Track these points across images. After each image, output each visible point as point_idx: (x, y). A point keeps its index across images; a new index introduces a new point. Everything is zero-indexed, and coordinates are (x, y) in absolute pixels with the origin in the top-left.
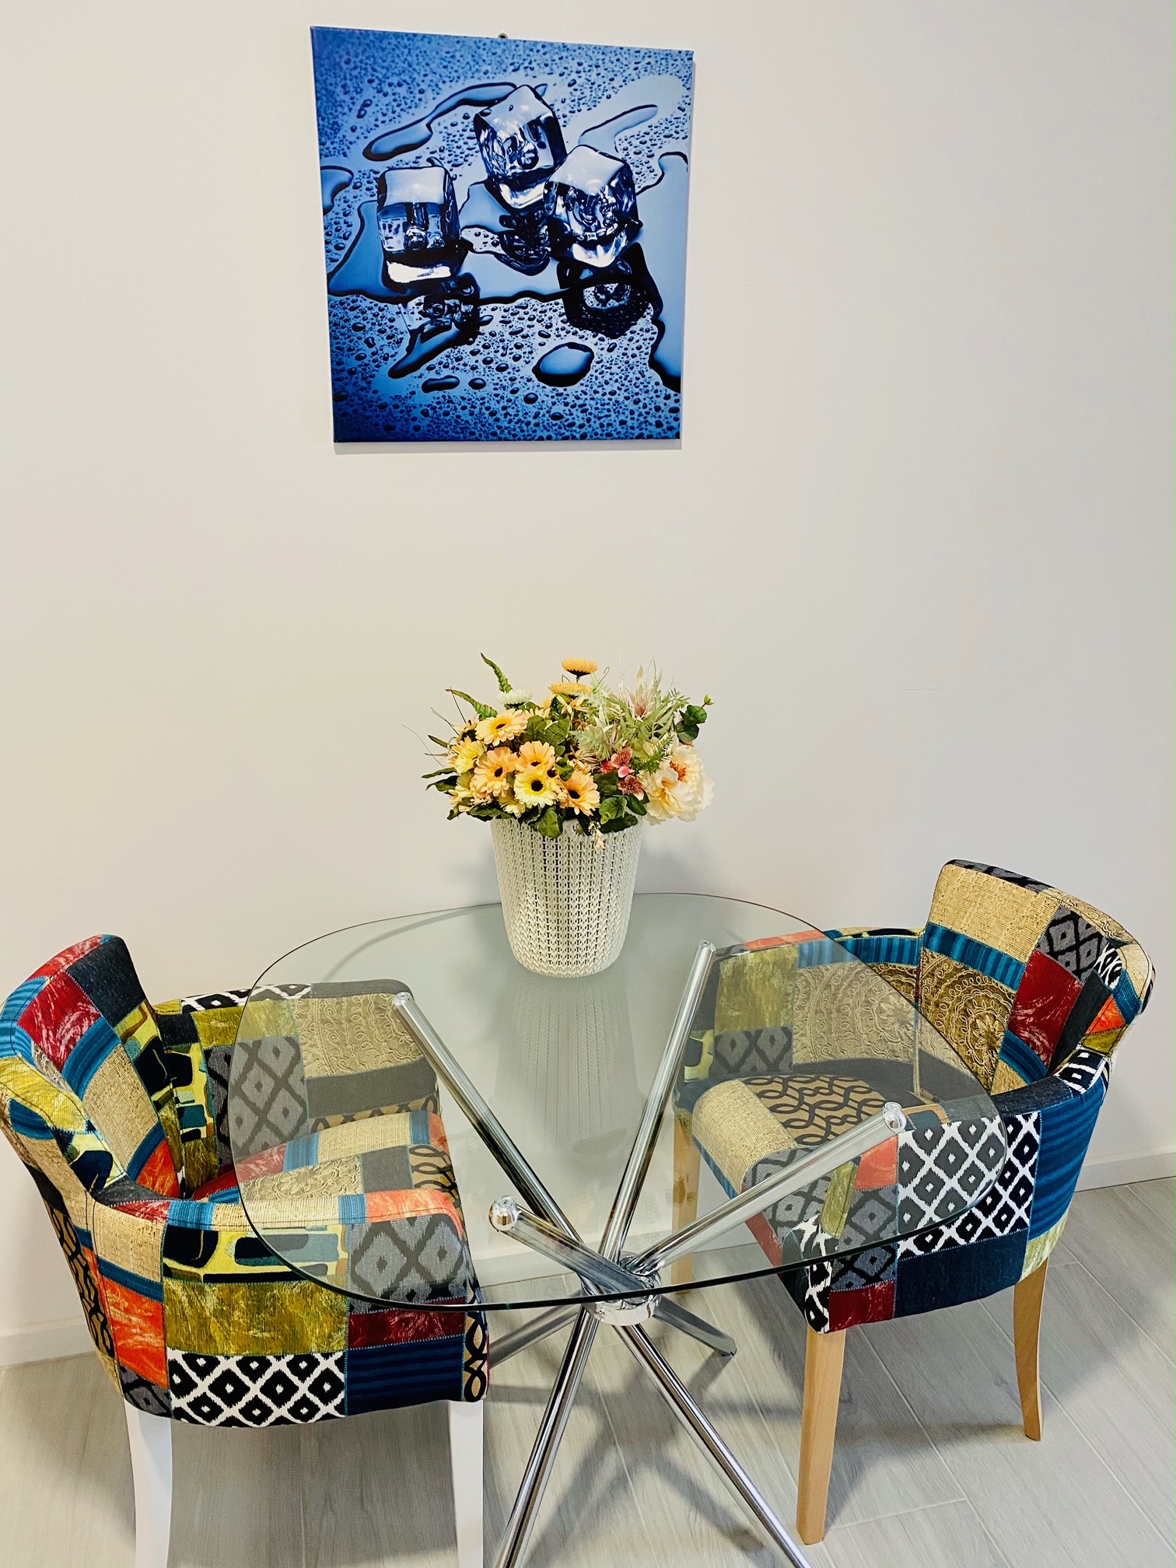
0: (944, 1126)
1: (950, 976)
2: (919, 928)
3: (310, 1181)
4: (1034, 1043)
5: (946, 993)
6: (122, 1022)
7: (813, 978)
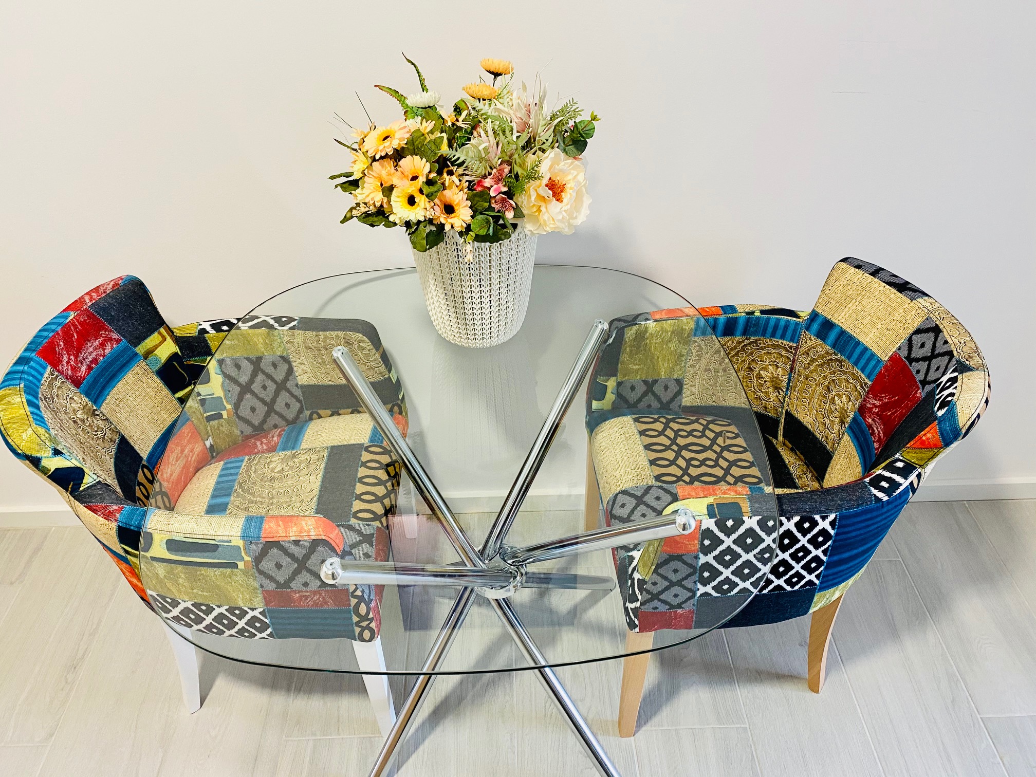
0: (745, 518)
1: (822, 357)
2: (805, 314)
3: (291, 463)
4: (873, 430)
5: (816, 370)
6: (143, 344)
7: (706, 345)
